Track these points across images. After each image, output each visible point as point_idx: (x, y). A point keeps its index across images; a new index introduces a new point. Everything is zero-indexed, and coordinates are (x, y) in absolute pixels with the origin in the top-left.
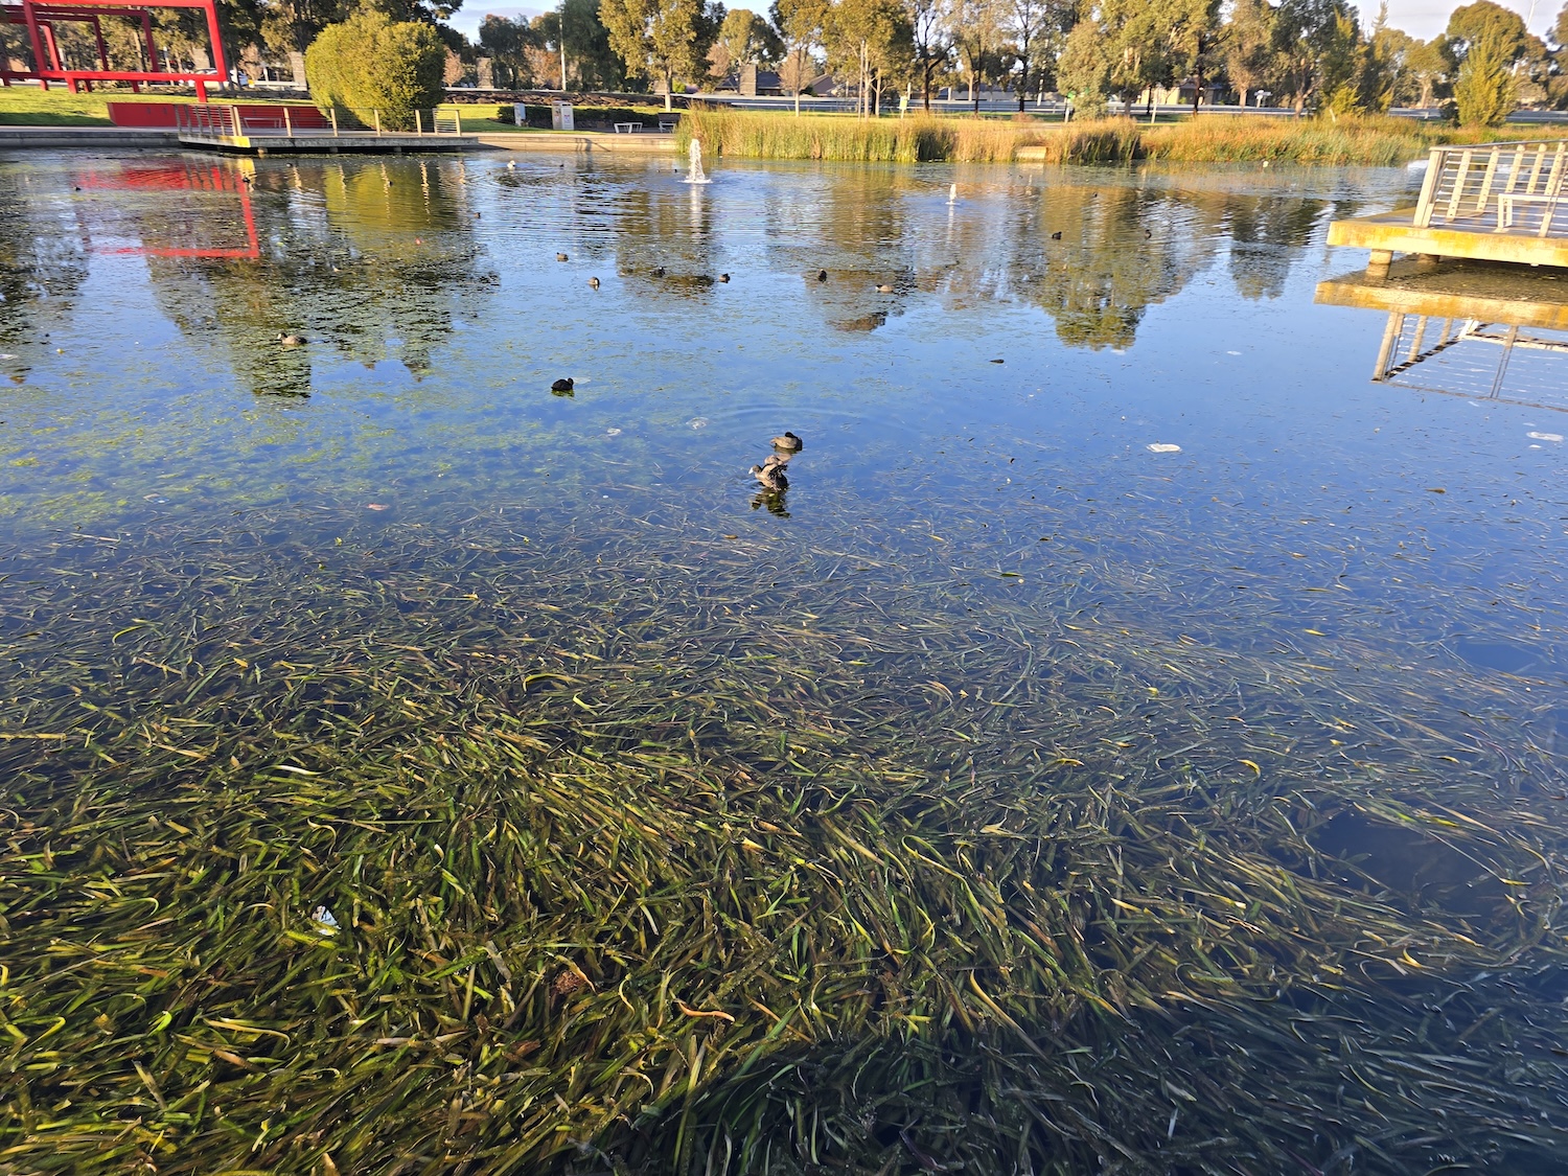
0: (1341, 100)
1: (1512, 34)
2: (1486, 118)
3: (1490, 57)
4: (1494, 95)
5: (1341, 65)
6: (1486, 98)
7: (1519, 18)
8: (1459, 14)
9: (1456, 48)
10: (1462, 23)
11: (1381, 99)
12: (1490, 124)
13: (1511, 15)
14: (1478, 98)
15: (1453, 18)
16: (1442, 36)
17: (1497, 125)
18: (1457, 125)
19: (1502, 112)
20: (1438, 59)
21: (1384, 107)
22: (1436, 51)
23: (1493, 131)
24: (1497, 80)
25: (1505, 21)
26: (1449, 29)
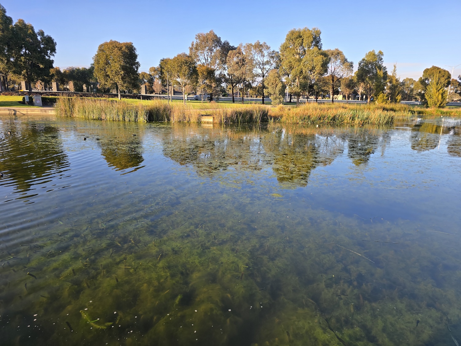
0: (381, 98)
1: (446, 77)
2: (438, 105)
3: (437, 84)
4: (440, 96)
5: (380, 86)
6: (437, 98)
7: (448, 72)
8: (426, 71)
9: (426, 82)
10: (427, 74)
11: (397, 98)
12: (439, 107)
13: (445, 71)
14: (434, 97)
15: (424, 72)
16: (421, 78)
17: (443, 107)
18: (427, 107)
19: (444, 102)
20: (421, 86)
21: (398, 101)
22: (419, 83)
23: (441, 109)
24: (441, 91)
25: (443, 73)
26: (423, 75)
